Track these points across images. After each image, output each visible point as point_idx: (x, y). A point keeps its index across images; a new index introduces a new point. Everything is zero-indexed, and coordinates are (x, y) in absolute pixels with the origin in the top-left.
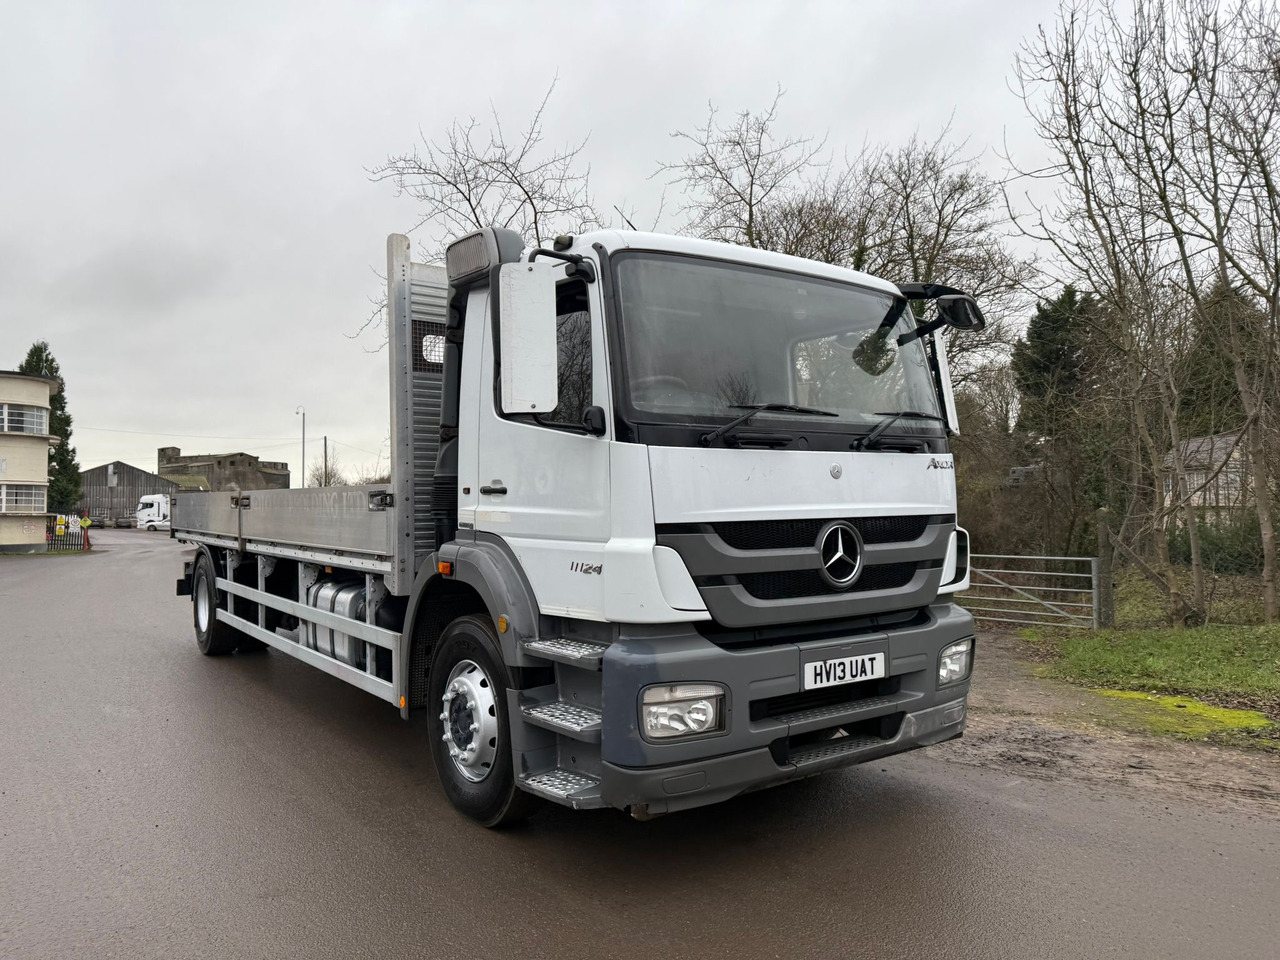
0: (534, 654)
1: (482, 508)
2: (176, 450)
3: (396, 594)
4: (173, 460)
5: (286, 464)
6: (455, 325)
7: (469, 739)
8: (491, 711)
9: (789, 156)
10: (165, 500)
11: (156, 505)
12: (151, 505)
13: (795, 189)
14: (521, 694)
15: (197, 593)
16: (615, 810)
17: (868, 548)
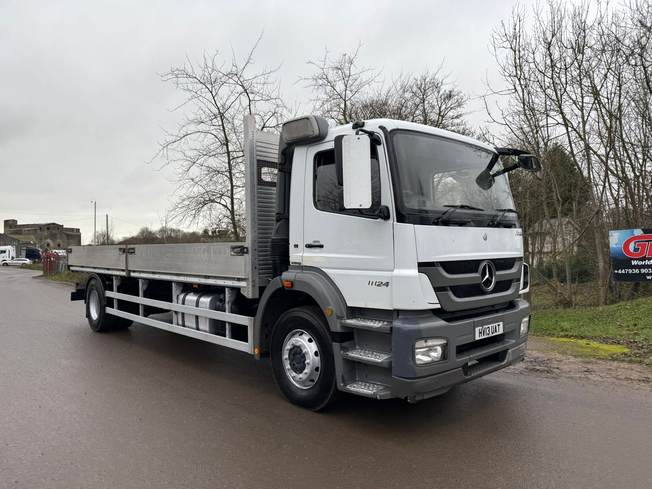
0: (349, 326)
1: (305, 255)
2: (15, 221)
3: (250, 297)
4: (13, 227)
5: (79, 229)
6: (283, 162)
7: (303, 368)
8: (316, 354)
9: (364, 77)
10: (13, 249)
11: (7, 252)
12: (5, 252)
13: (368, 94)
14: (341, 345)
15: (89, 299)
16: (398, 399)
17: (498, 273)
